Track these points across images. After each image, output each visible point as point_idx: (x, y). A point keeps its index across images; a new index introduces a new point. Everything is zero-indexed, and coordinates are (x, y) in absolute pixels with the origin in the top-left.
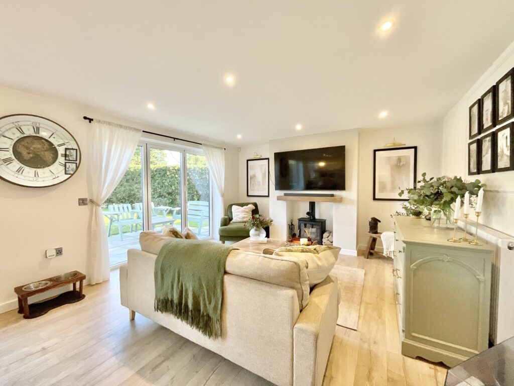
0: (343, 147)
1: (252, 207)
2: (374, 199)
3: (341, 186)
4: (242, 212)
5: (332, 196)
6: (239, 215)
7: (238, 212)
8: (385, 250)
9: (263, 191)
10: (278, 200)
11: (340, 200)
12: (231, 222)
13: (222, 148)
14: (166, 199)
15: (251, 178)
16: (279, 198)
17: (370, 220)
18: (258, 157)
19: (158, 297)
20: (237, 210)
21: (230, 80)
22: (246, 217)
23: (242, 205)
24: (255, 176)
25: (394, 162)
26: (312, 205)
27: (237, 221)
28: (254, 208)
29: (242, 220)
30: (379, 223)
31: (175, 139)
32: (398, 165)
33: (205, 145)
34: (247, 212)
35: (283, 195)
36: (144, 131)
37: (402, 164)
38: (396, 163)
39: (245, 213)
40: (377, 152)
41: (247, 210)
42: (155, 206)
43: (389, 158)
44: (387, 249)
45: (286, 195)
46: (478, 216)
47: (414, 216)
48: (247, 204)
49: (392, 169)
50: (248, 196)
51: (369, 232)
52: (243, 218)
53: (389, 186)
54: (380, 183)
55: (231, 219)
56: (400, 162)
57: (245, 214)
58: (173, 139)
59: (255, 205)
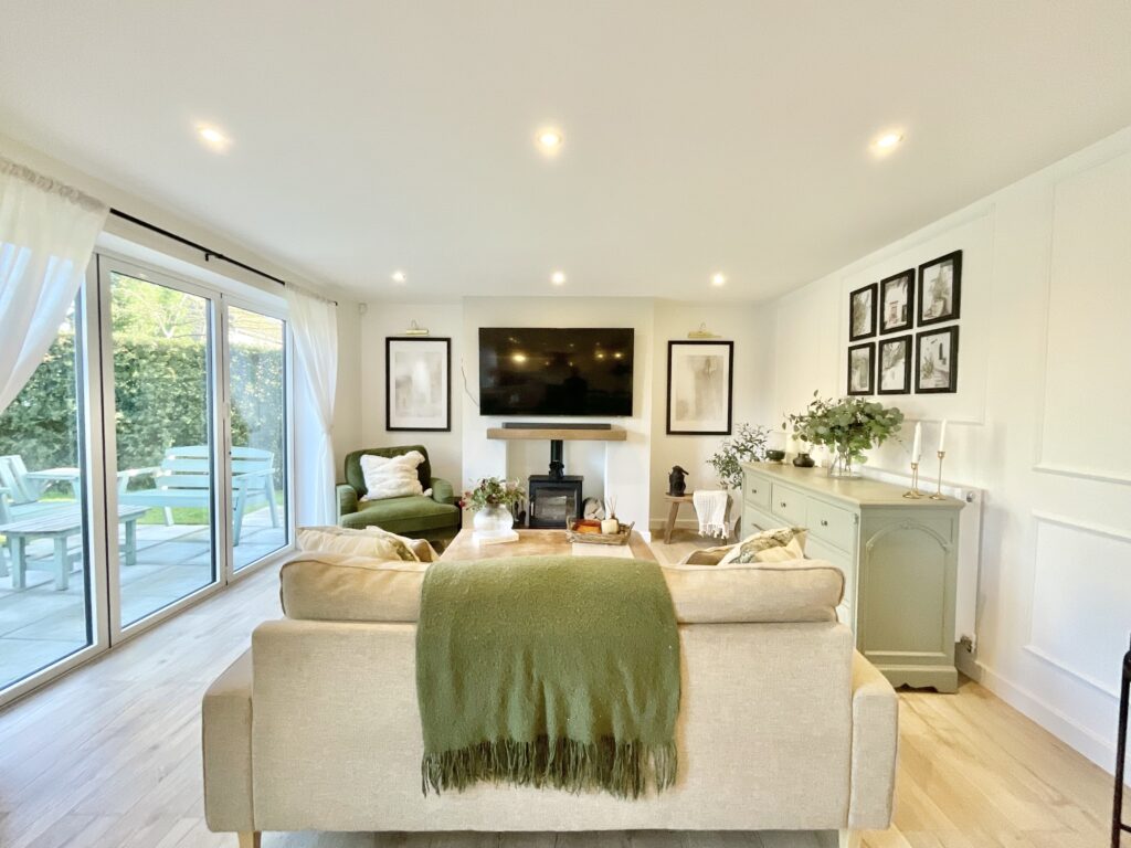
0: (631, 331)
1: (415, 457)
2: (669, 432)
3: (625, 408)
4: (395, 470)
5: (607, 427)
6: (385, 480)
7: (383, 472)
8: (701, 524)
9: (433, 416)
10: (489, 437)
11: (621, 436)
12: (364, 499)
13: (329, 302)
14: (33, 442)
15: (398, 385)
16: (492, 434)
17: (671, 471)
18: (417, 333)
19: (443, 749)
20: (380, 469)
21: (549, 141)
22: (408, 484)
23: (389, 453)
24: (408, 380)
25: (701, 365)
26: (557, 447)
27: (383, 496)
28: (421, 458)
29: (395, 492)
30: (686, 476)
31: (208, 253)
32: (705, 372)
33: (292, 286)
34: (407, 471)
35: (500, 426)
36: (113, 211)
37: (711, 370)
38: (702, 367)
39: (402, 474)
40: (674, 346)
41: (408, 466)
42: (29, 468)
43: (692, 359)
44: (705, 522)
45: (508, 426)
46: (941, 458)
47: (772, 462)
48: (402, 451)
49: (697, 377)
50: (389, 428)
51: (670, 494)
52: (400, 486)
53: (692, 408)
54: (679, 403)
55: (362, 491)
56: (709, 366)
57: (402, 477)
58: (203, 253)
59: (423, 451)
